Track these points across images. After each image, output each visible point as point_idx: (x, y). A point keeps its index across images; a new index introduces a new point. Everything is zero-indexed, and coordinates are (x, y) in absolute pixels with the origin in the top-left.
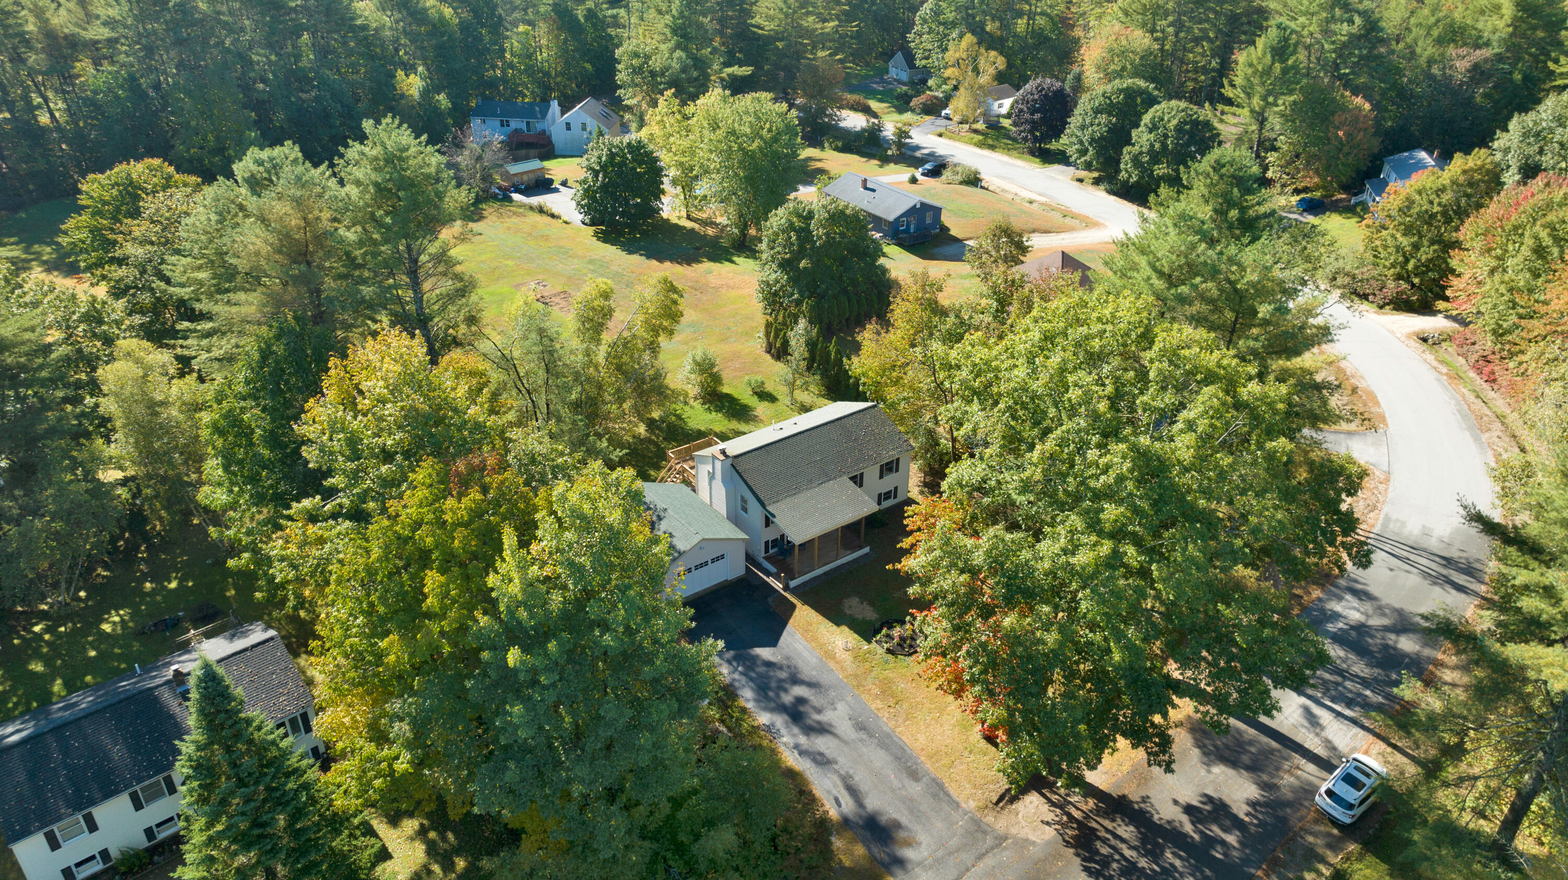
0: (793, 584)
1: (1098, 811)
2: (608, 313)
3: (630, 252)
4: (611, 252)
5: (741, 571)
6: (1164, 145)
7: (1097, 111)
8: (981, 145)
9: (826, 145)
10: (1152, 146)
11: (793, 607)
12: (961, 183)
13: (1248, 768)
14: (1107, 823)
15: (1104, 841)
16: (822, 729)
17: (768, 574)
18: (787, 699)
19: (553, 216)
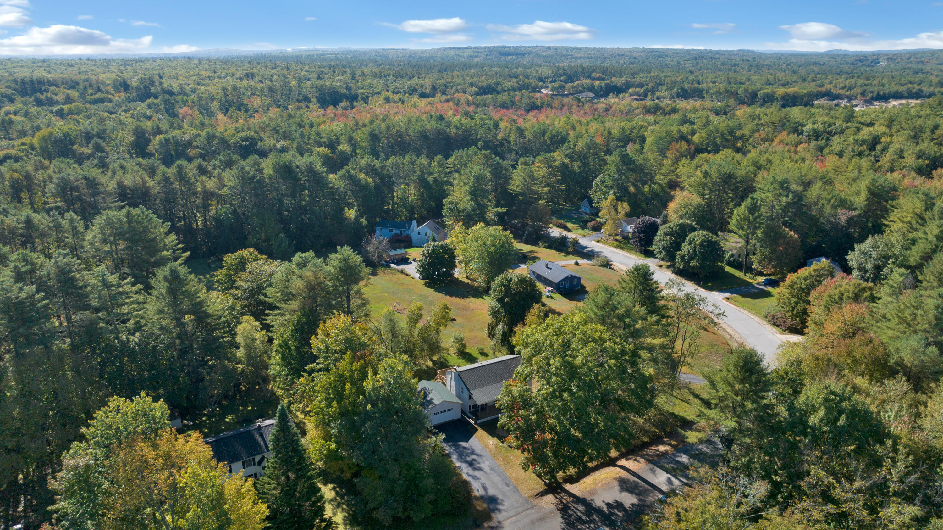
0: (478, 422)
1: (573, 502)
2: (420, 317)
3: (439, 292)
4: (430, 291)
5: (459, 416)
6: (694, 251)
7: (666, 234)
8: (617, 247)
9: (541, 244)
10: (689, 252)
11: (477, 430)
12: (600, 266)
13: (636, 494)
14: (576, 506)
15: (572, 510)
16: (480, 469)
17: (469, 418)
18: (469, 459)
19: (407, 275)
